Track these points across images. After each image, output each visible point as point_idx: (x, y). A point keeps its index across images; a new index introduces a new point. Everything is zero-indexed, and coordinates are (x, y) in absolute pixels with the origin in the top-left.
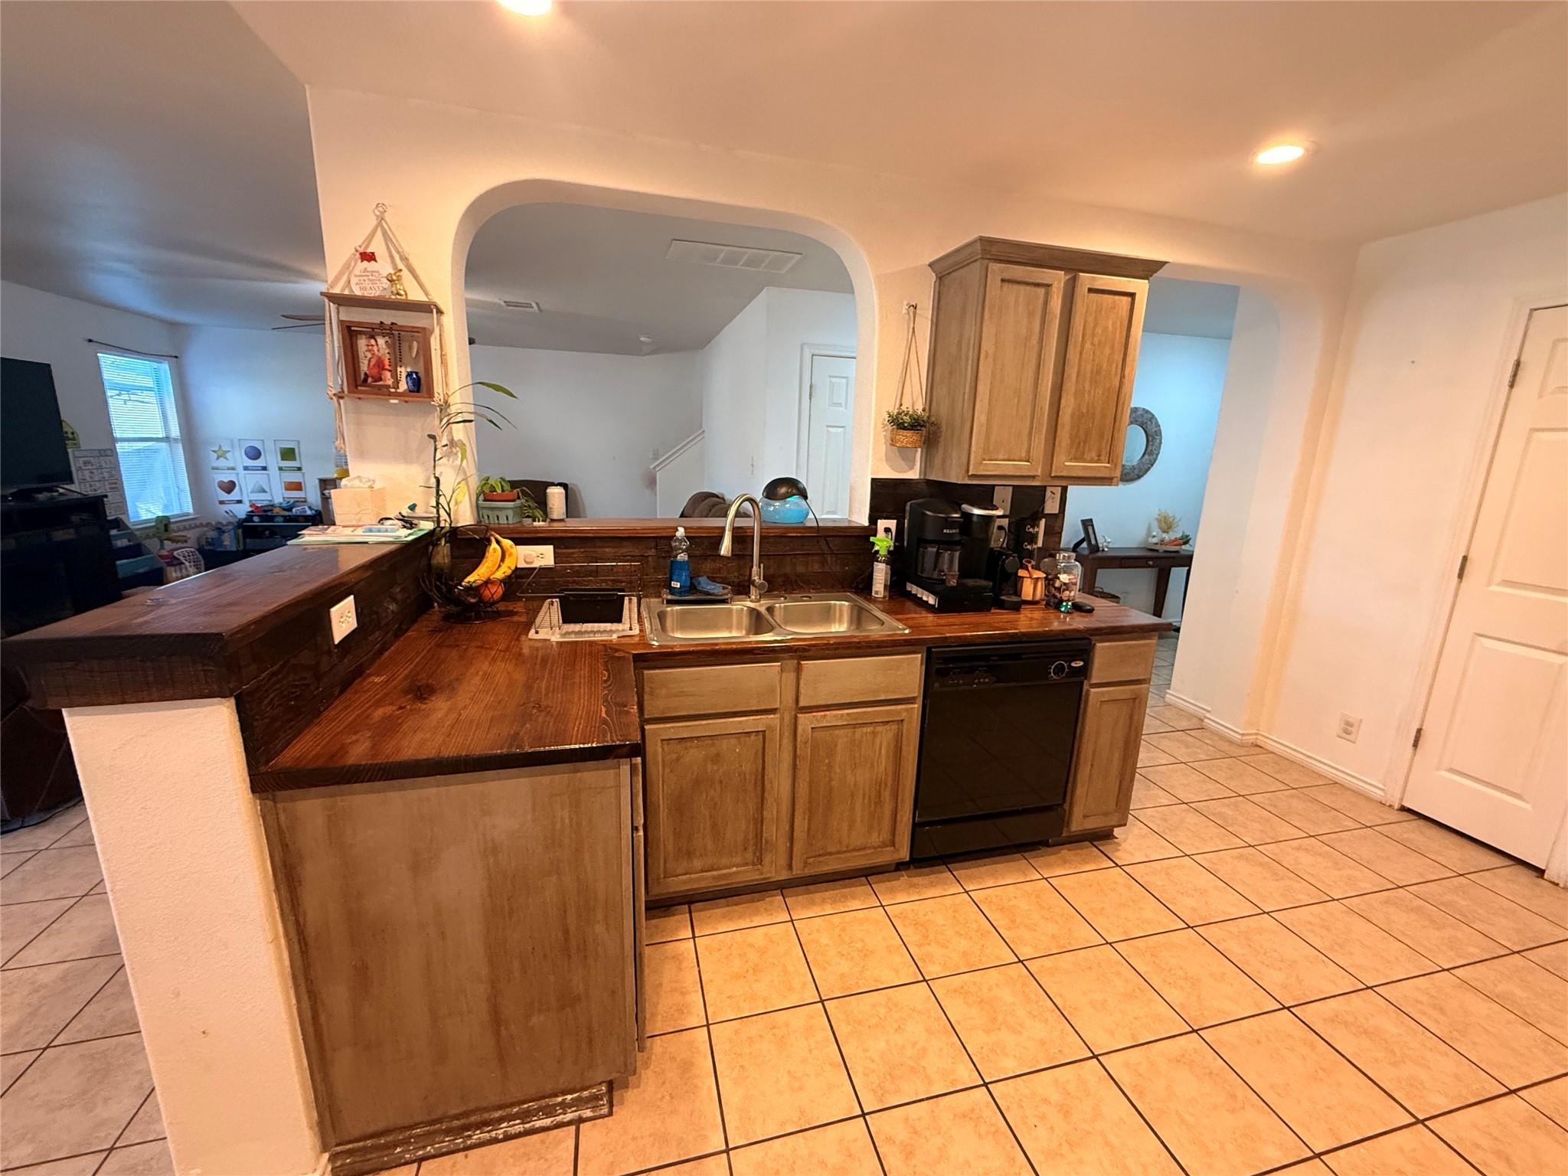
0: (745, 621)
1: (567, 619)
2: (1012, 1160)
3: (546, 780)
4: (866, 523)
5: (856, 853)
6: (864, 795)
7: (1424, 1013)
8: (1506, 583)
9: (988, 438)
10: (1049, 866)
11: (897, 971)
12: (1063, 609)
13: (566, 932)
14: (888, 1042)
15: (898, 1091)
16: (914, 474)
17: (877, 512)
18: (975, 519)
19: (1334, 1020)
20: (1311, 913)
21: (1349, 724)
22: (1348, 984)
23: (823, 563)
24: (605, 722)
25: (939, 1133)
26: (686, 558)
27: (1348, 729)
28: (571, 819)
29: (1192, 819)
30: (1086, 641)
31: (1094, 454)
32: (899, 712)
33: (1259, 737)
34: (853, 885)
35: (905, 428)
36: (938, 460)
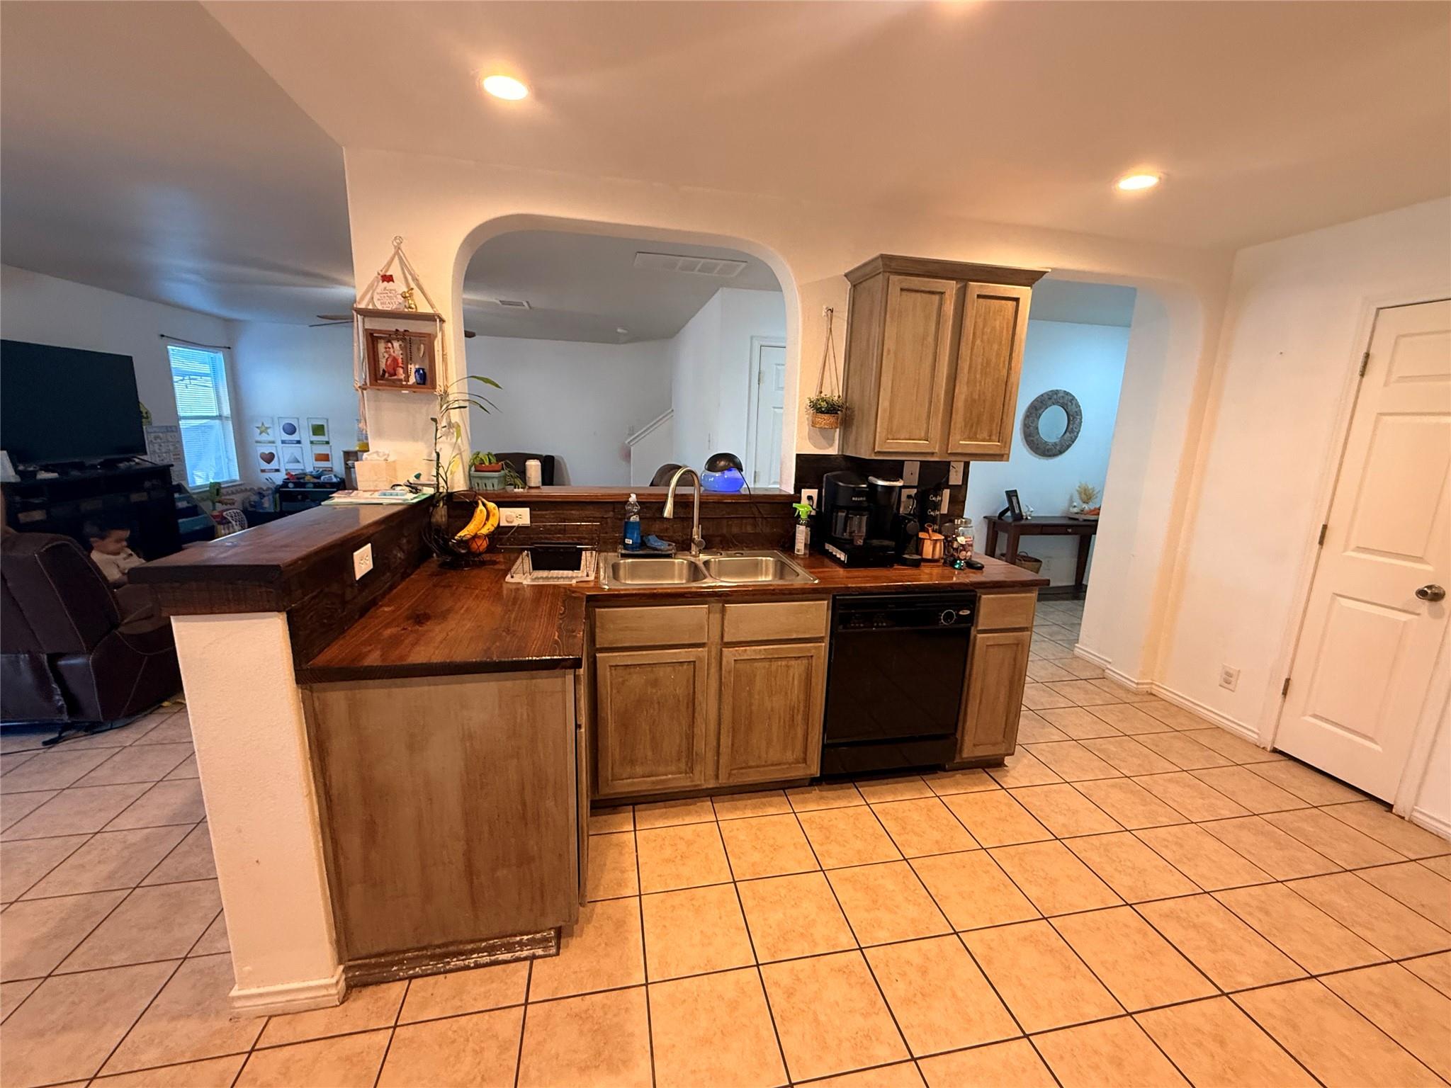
0: (685, 572)
1: (536, 567)
2: (873, 1004)
3: (509, 684)
4: (792, 492)
5: (772, 768)
6: (780, 718)
7: (1250, 914)
8: (1359, 549)
9: (891, 418)
10: (943, 787)
11: (799, 863)
12: (957, 566)
13: (524, 804)
14: (784, 914)
15: (788, 950)
16: (833, 451)
17: (800, 484)
18: (879, 489)
19: (1167, 916)
20: (1170, 833)
21: (1229, 674)
22: (1187, 888)
23: (755, 526)
24: (556, 642)
25: (817, 981)
26: (638, 520)
27: (1228, 679)
28: (528, 715)
29: (1077, 753)
30: (972, 593)
31: (985, 435)
32: (809, 650)
33: (1154, 686)
34: (772, 796)
35: (822, 412)
36: (852, 438)
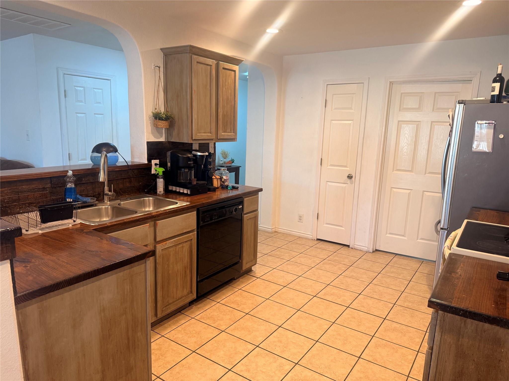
1: (44, 220)
2: (275, 358)
3: (121, 274)
4: (146, 162)
5: (180, 300)
6: (181, 274)
8: (331, 165)
9: (198, 124)
10: (239, 285)
11: (212, 333)
12: (229, 189)
15: (235, 360)
16: (162, 139)
17: (150, 158)
18: (198, 157)
20: (310, 272)
21: (300, 217)
22: (324, 286)
23: (130, 182)
26: (73, 186)
27: (300, 218)
28: (130, 288)
29: (270, 258)
30: (242, 198)
31: (229, 130)
32: (190, 236)
33: (276, 229)
34: (177, 317)
35: (162, 120)
36: (175, 133)
